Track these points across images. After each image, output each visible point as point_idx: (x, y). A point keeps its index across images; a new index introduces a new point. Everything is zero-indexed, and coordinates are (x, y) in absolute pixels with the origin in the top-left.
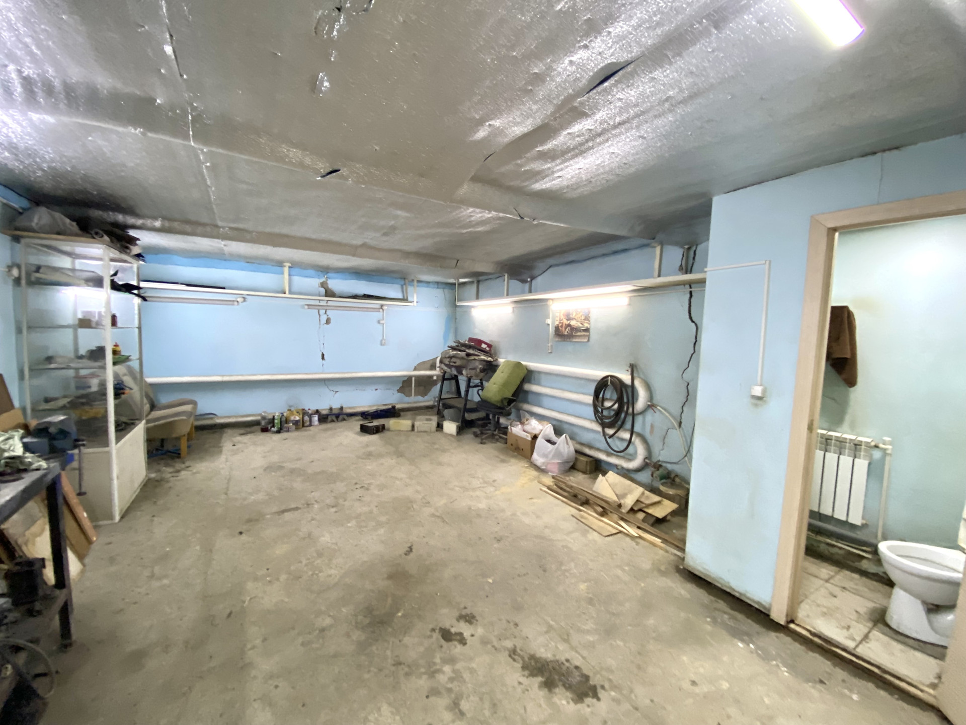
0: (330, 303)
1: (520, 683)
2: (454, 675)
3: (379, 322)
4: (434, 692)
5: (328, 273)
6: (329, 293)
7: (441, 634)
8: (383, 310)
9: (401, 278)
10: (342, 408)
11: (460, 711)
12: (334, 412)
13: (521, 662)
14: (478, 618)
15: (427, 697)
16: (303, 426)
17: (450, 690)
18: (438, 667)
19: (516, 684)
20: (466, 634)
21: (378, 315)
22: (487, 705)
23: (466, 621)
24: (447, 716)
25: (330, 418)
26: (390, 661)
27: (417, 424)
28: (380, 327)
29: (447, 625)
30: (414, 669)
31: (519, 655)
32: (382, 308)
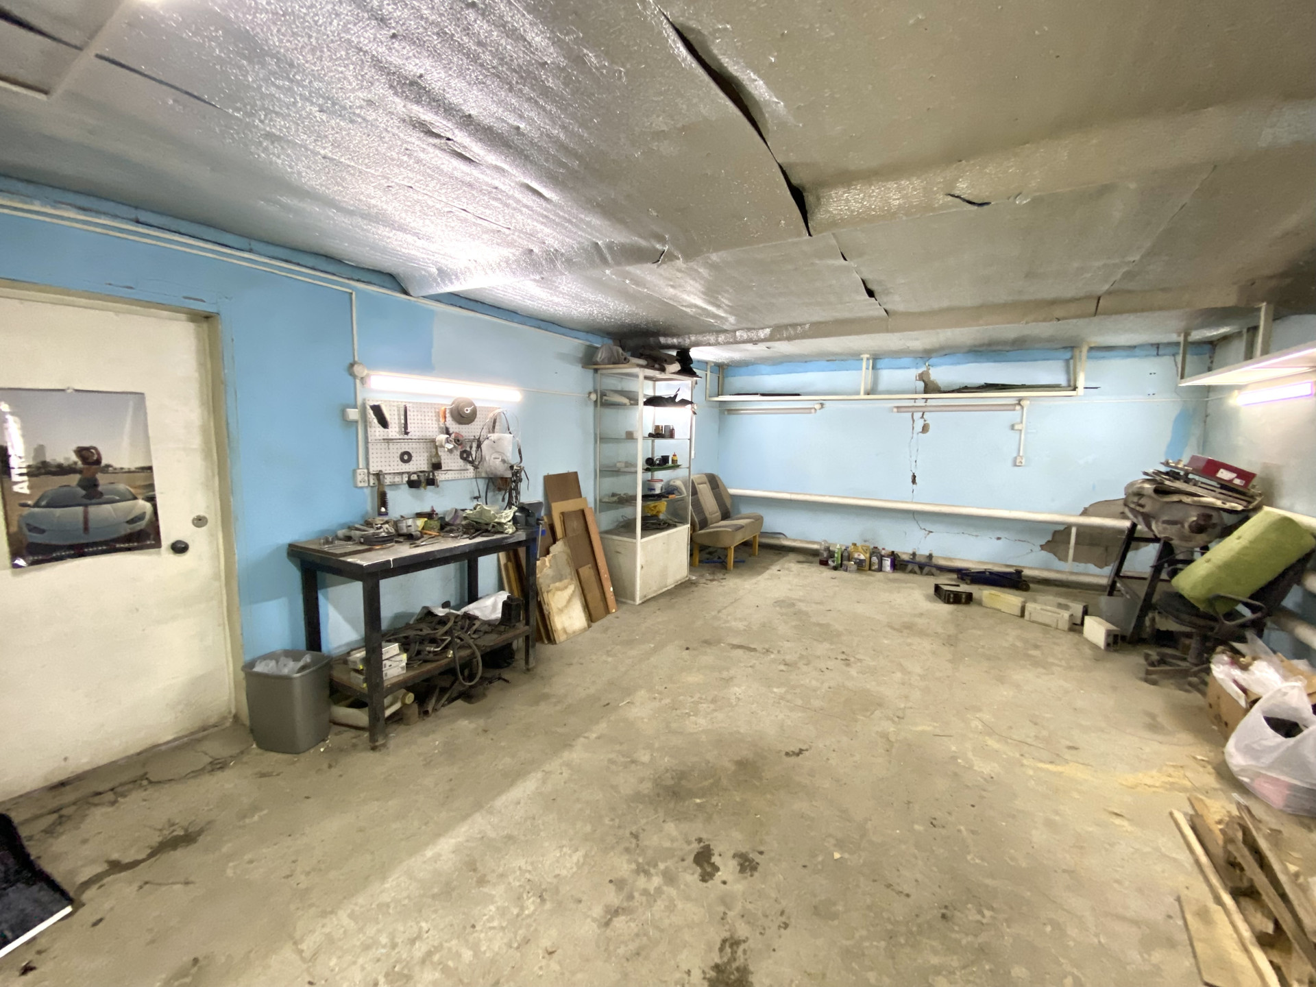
0: (930, 402)
1: (689, 973)
2: (652, 892)
3: (1012, 427)
4: (619, 884)
5: (930, 358)
6: (930, 388)
7: (700, 850)
8: (1022, 407)
9: (1065, 348)
10: (930, 557)
11: (610, 920)
12: (918, 559)
13: (725, 959)
14: (756, 874)
15: (611, 881)
16: (870, 569)
17: (630, 897)
18: (652, 871)
19: (684, 967)
20: (720, 875)
21: (1013, 416)
22: (632, 947)
23: (741, 865)
24: (597, 911)
25: (910, 567)
26: (634, 829)
27: (1030, 607)
28: (1015, 435)
29: (717, 848)
30: (638, 851)
31: (734, 953)
32: (1019, 404)
